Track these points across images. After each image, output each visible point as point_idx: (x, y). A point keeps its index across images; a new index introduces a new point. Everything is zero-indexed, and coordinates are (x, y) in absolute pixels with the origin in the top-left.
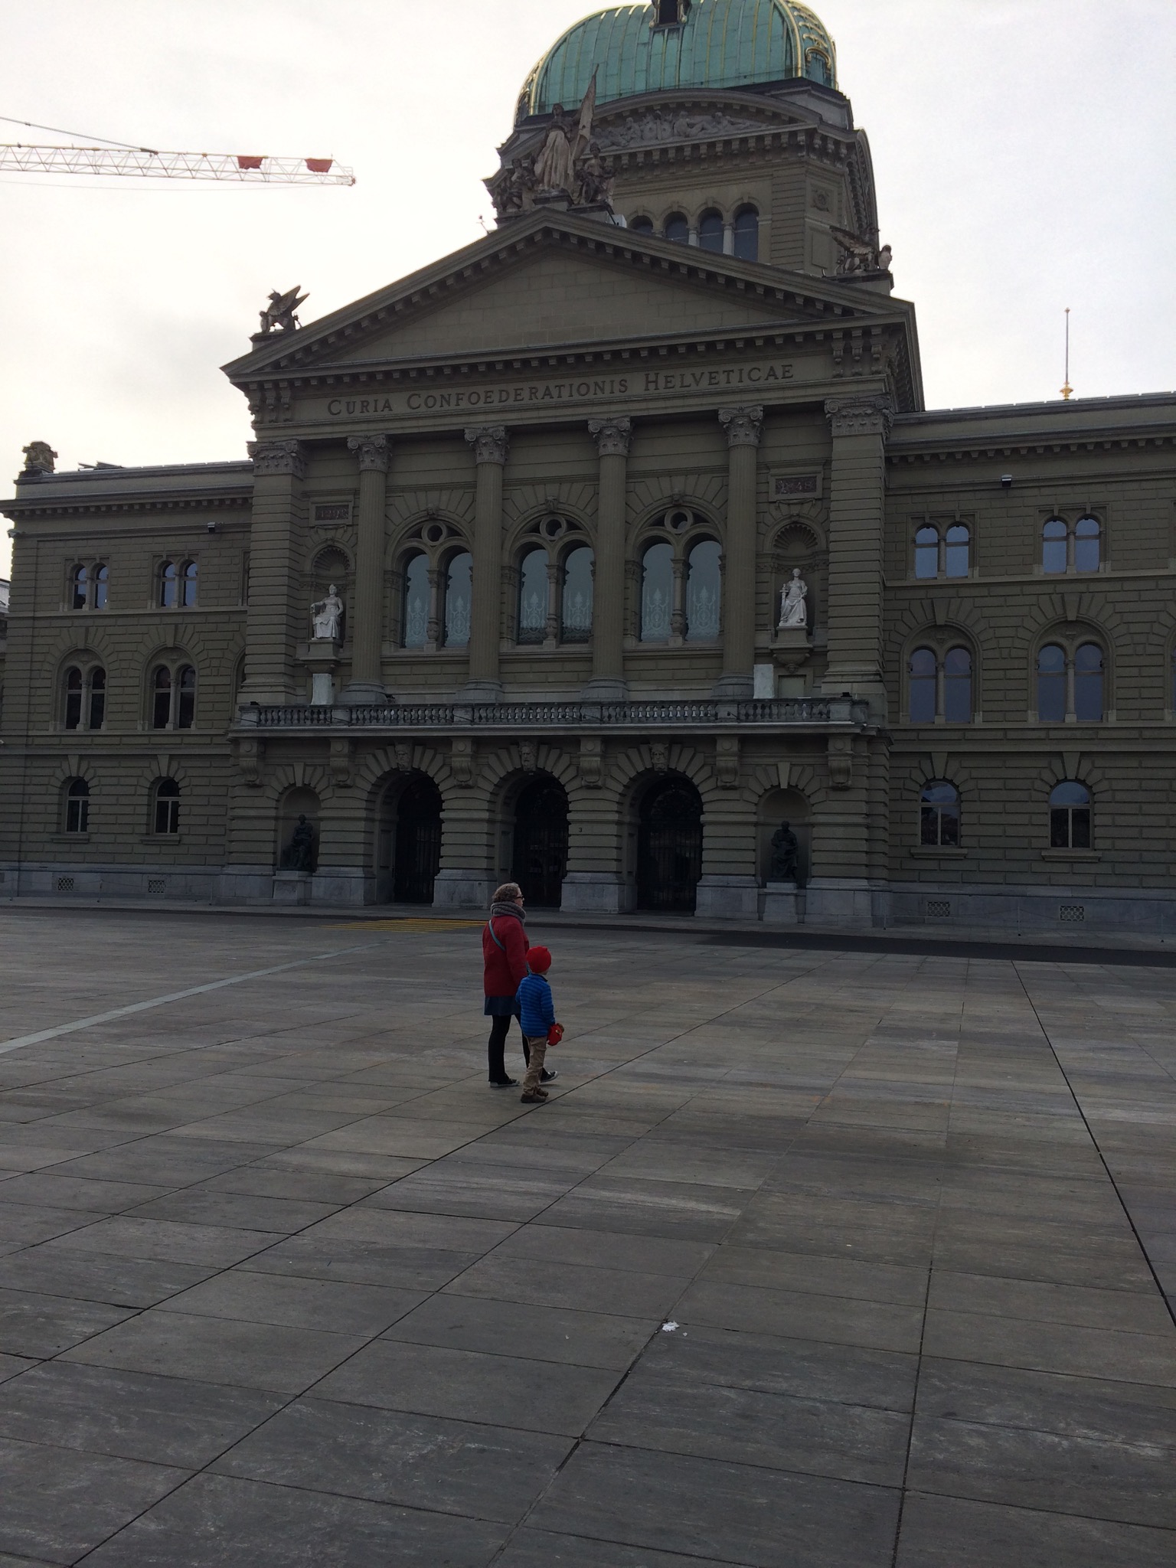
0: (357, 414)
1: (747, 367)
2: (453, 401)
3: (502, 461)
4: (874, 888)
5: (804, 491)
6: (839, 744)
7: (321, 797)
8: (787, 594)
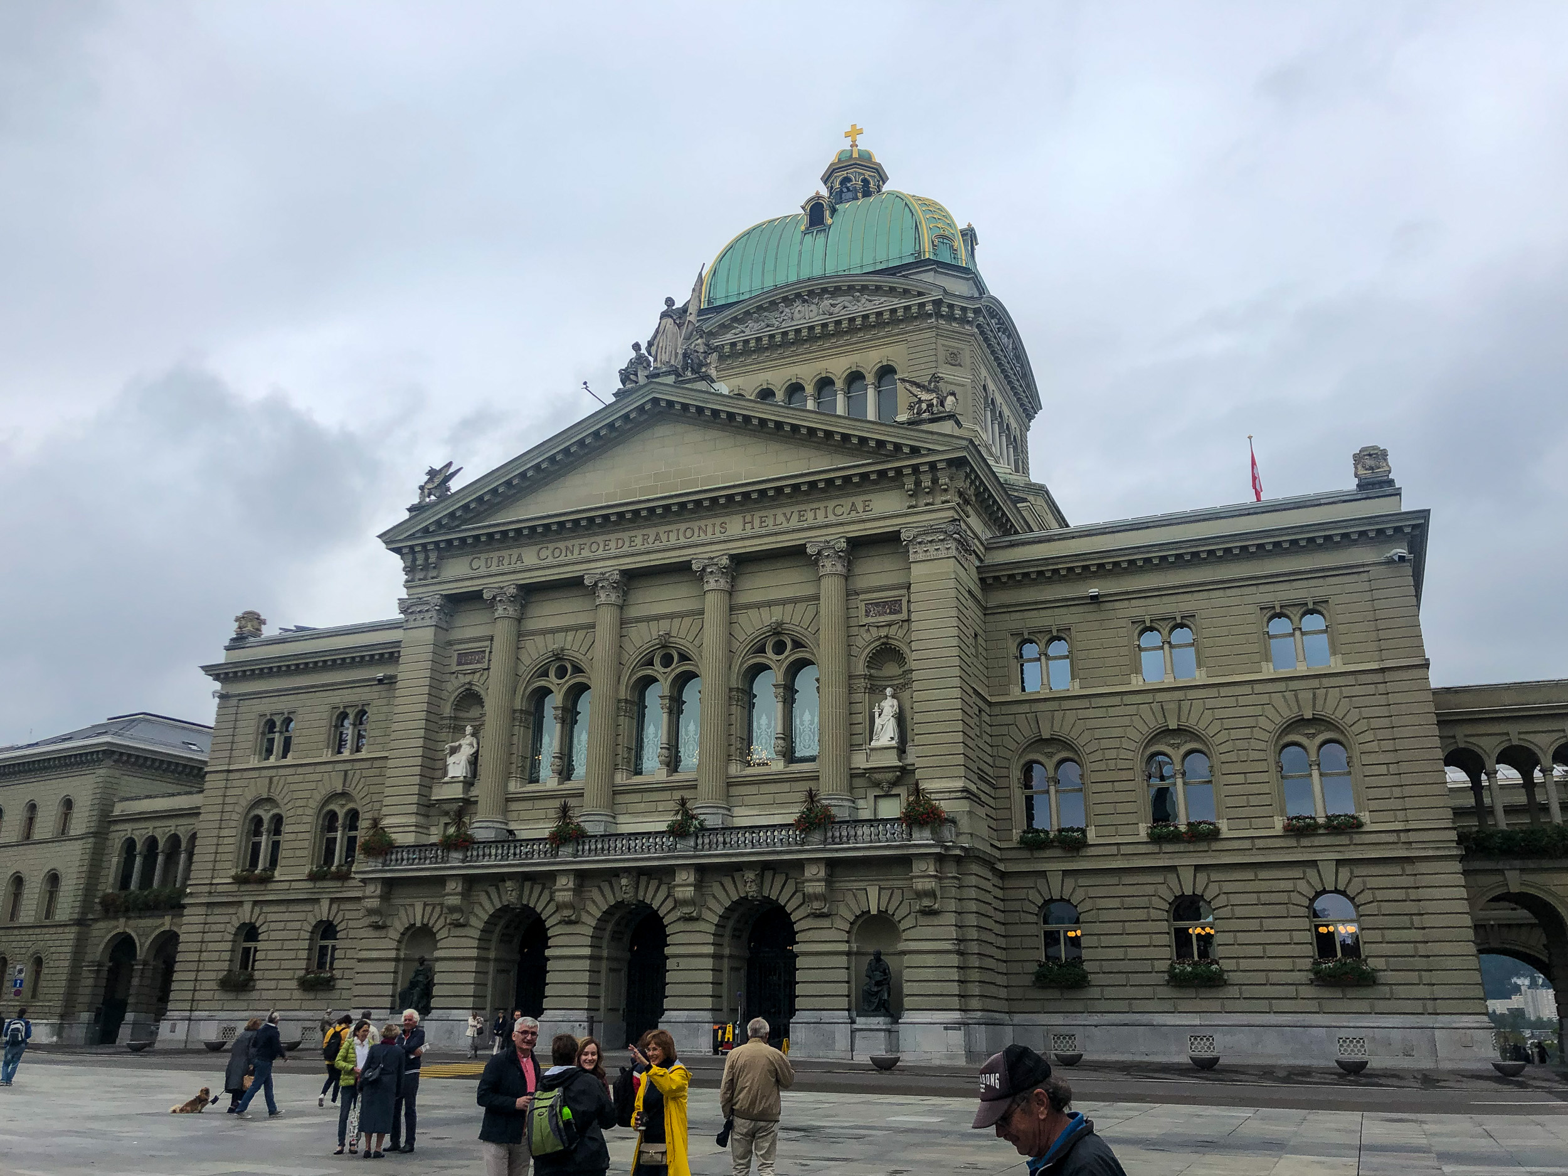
0: (494, 569)
1: (831, 504)
2: (576, 552)
3: (620, 602)
4: (970, 1021)
5: (891, 613)
6: (923, 866)
7: (438, 937)
8: (880, 715)
